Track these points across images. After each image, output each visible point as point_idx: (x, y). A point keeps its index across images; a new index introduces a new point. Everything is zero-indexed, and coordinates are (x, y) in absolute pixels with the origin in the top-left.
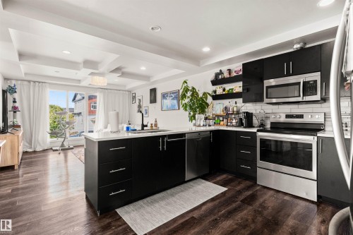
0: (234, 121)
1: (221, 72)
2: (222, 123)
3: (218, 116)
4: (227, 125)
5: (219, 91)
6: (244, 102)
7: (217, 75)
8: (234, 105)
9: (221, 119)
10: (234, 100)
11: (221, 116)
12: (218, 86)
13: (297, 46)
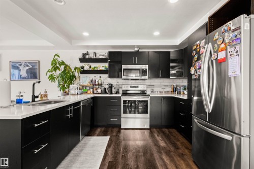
0: (99, 90)
1: (88, 53)
2: (89, 92)
3: (86, 86)
4: (93, 93)
5: (87, 68)
6: (109, 77)
7: (84, 55)
8: (99, 78)
9: (88, 88)
10: (99, 75)
11: (88, 86)
12: (86, 64)
13: (136, 49)
